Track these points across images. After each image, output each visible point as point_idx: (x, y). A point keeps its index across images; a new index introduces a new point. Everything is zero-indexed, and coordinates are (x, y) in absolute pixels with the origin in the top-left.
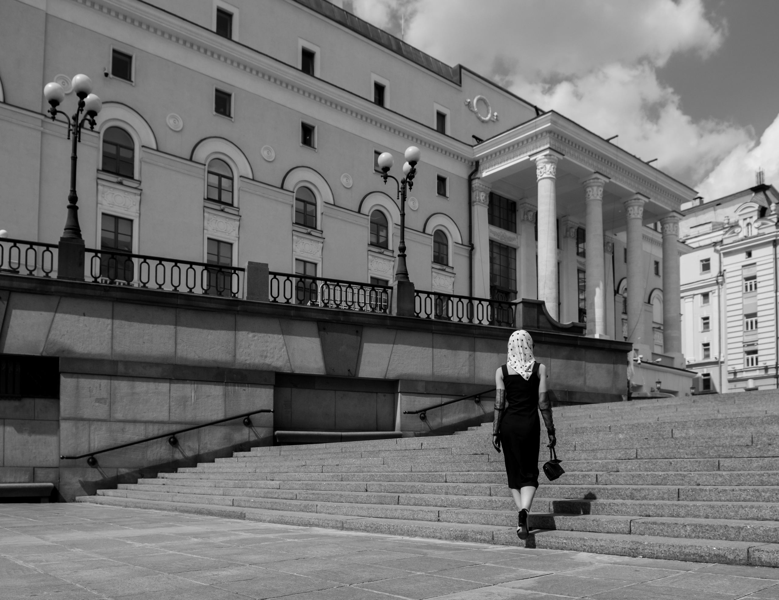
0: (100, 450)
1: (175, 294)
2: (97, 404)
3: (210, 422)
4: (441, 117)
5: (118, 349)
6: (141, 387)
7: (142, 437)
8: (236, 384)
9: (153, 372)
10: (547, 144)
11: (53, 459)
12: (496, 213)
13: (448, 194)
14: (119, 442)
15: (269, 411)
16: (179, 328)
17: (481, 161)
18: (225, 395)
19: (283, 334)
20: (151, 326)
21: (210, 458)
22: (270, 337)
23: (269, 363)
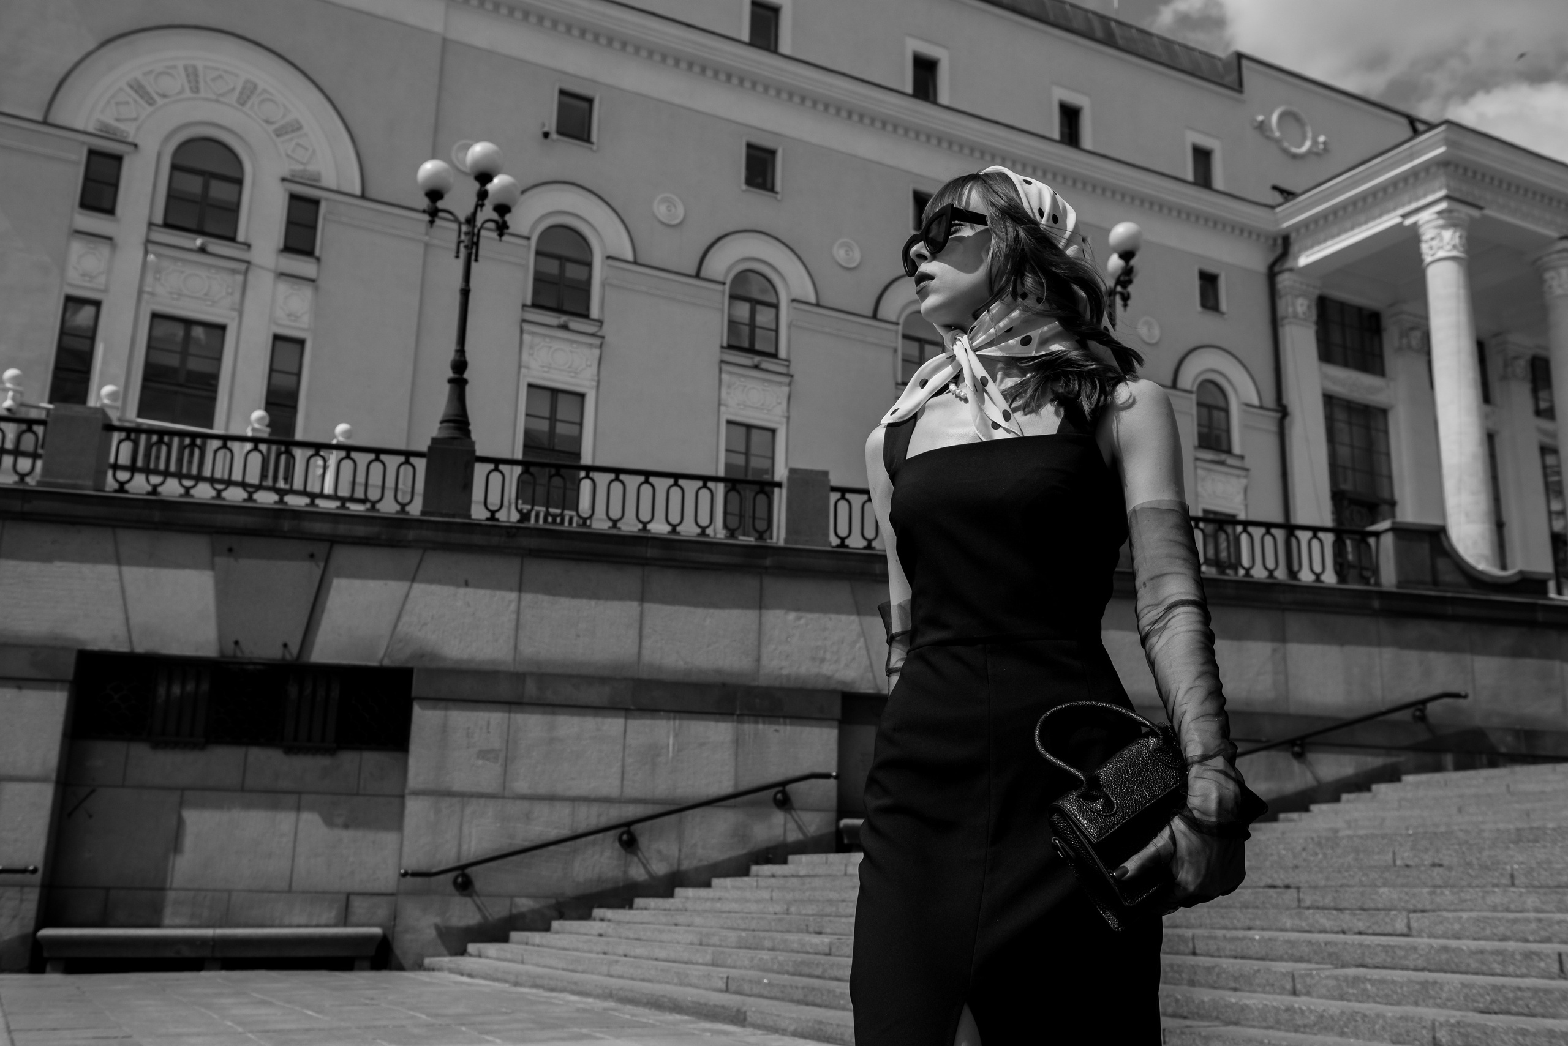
0: (480, 858)
1: (643, 539)
2: (480, 762)
3: (704, 799)
4: (1202, 156)
5: (528, 650)
6: (569, 725)
7: (566, 832)
8: (760, 719)
9: (593, 695)
10: (1440, 189)
11: (386, 877)
12: (1336, 337)
13: (1224, 306)
14: (520, 842)
15: (827, 776)
16: (647, 606)
17: (1293, 236)
18: (737, 742)
19: (859, 613)
20: (593, 603)
21: (702, 878)
22: (830, 619)
23: (829, 673)
